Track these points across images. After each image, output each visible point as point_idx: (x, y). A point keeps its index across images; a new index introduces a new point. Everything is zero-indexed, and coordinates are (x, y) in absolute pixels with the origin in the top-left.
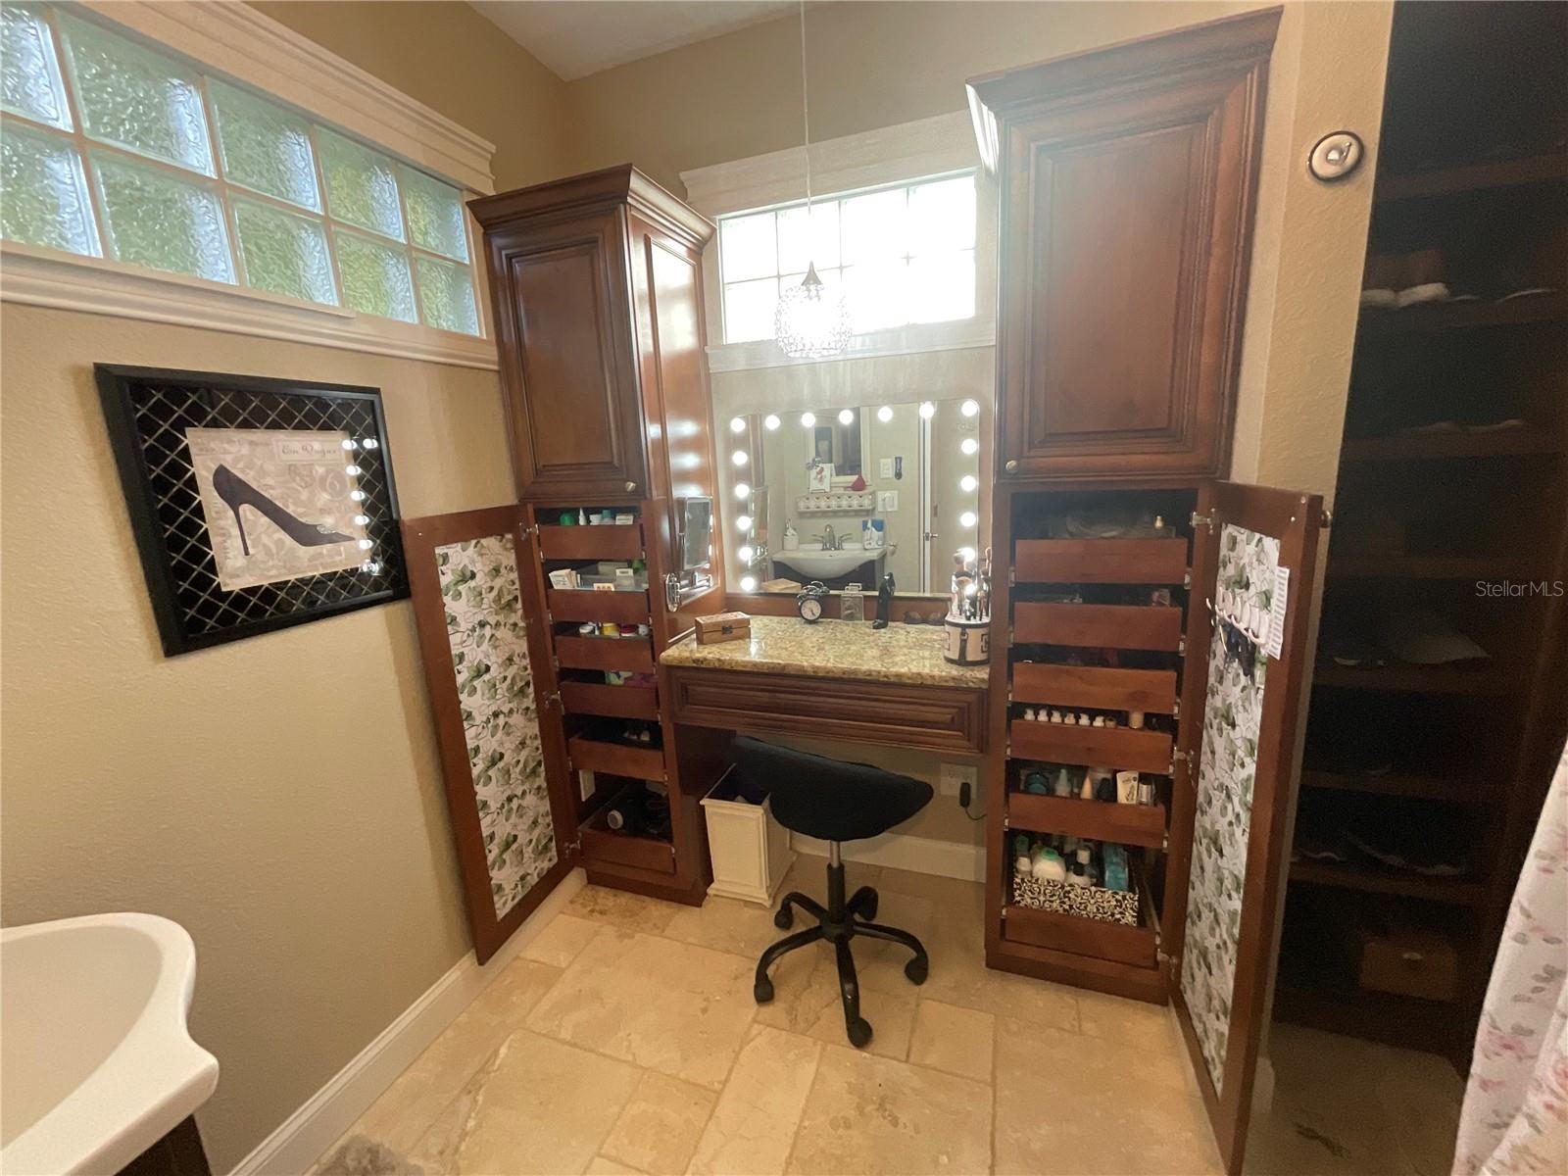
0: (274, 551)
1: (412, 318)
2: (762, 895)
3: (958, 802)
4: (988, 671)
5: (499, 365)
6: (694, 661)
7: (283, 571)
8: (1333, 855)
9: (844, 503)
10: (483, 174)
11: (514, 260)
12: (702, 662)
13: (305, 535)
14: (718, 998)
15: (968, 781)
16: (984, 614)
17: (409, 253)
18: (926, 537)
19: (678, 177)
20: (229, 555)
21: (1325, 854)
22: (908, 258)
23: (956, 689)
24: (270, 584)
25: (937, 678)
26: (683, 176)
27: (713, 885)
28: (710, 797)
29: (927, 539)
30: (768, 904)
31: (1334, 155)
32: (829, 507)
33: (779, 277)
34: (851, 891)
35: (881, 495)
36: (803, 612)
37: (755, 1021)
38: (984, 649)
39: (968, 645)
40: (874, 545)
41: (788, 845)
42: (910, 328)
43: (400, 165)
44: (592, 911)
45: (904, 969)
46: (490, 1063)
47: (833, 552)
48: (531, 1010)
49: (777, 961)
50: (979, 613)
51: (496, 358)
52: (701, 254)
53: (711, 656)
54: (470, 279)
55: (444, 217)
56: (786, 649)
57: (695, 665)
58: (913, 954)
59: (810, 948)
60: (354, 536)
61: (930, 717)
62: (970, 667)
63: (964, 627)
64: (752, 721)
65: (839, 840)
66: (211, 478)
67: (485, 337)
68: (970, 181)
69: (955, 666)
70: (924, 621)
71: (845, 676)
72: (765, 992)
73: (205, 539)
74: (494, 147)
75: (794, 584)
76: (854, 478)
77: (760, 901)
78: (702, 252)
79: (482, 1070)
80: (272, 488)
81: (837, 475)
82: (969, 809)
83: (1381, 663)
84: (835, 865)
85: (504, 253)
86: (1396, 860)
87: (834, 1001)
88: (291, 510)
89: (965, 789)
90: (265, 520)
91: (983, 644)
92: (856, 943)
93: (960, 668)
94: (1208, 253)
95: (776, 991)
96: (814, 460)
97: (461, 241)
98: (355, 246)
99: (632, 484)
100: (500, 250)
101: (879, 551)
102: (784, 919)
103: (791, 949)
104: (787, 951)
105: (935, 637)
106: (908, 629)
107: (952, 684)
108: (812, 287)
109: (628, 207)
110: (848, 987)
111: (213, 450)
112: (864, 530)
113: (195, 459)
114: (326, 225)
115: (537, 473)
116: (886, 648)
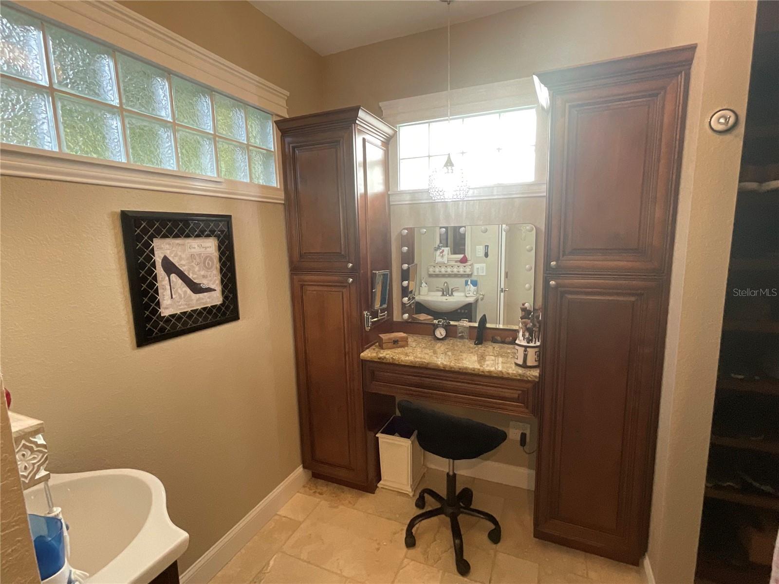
0: (183, 296)
1: (247, 180)
2: (408, 490)
3: (519, 444)
4: (538, 371)
5: (285, 201)
6: (379, 358)
7: (186, 306)
8: (731, 484)
9: (455, 270)
10: (283, 106)
11: (296, 149)
12: (383, 359)
13: (196, 288)
14: (385, 543)
15: (525, 432)
16: (537, 340)
17: (247, 147)
18: (502, 291)
19: (379, 105)
20: (165, 299)
21: (728, 483)
22: (499, 149)
23: (522, 380)
24: (181, 313)
25: (511, 374)
26: (381, 104)
27: (381, 482)
28: (382, 433)
29: (502, 292)
30: (411, 494)
31: (722, 120)
32: (446, 272)
33: (429, 156)
34: (459, 489)
35: (476, 266)
36: (436, 334)
37: (406, 557)
38: (537, 360)
39: (528, 356)
40: (471, 294)
41: (422, 463)
42: (499, 186)
43: (247, 106)
44: (315, 492)
45: (487, 535)
46: (265, 569)
47: (448, 297)
48: (285, 543)
49: (417, 526)
50: (534, 340)
51: (283, 198)
52: (388, 144)
53: (388, 356)
54: (273, 158)
55: (263, 128)
56: (428, 354)
57: (379, 360)
58: (493, 527)
59: (435, 519)
60: (216, 289)
61: (507, 395)
62: (529, 369)
63: (526, 347)
64: (408, 392)
65: (454, 459)
66: (161, 261)
67: (279, 187)
68: (534, 111)
69: (520, 368)
70: (503, 342)
71: (461, 371)
72: (411, 542)
73: (157, 292)
74: (289, 93)
75: (430, 317)
76: (462, 256)
77: (408, 493)
78: (389, 143)
79: (260, 572)
80: (184, 266)
81: (451, 254)
82: (525, 447)
83: (757, 378)
84: (451, 473)
85: (291, 145)
86: (767, 488)
87: (448, 549)
88: (191, 276)
89: (523, 436)
90: (180, 281)
91: (536, 357)
92: (461, 518)
93: (523, 369)
94: (659, 161)
95: (417, 542)
96: (439, 246)
97: (270, 140)
98: (226, 146)
99: (351, 265)
100: (289, 144)
101: (475, 297)
102: (420, 502)
103: (426, 519)
104: (423, 520)
105: (509, 351)
106: (494, 346)
107: (519, 378)
108: (450, 168)
109: (356, 125)
110: (457, 541)
111: (162, 248)
112: (466, 285)
113: (156, 253)
114: (215, 138)
115: (301, 256)
116: (482, 356)
